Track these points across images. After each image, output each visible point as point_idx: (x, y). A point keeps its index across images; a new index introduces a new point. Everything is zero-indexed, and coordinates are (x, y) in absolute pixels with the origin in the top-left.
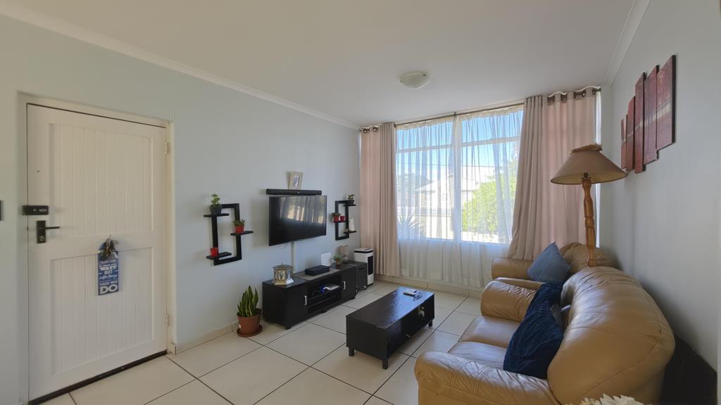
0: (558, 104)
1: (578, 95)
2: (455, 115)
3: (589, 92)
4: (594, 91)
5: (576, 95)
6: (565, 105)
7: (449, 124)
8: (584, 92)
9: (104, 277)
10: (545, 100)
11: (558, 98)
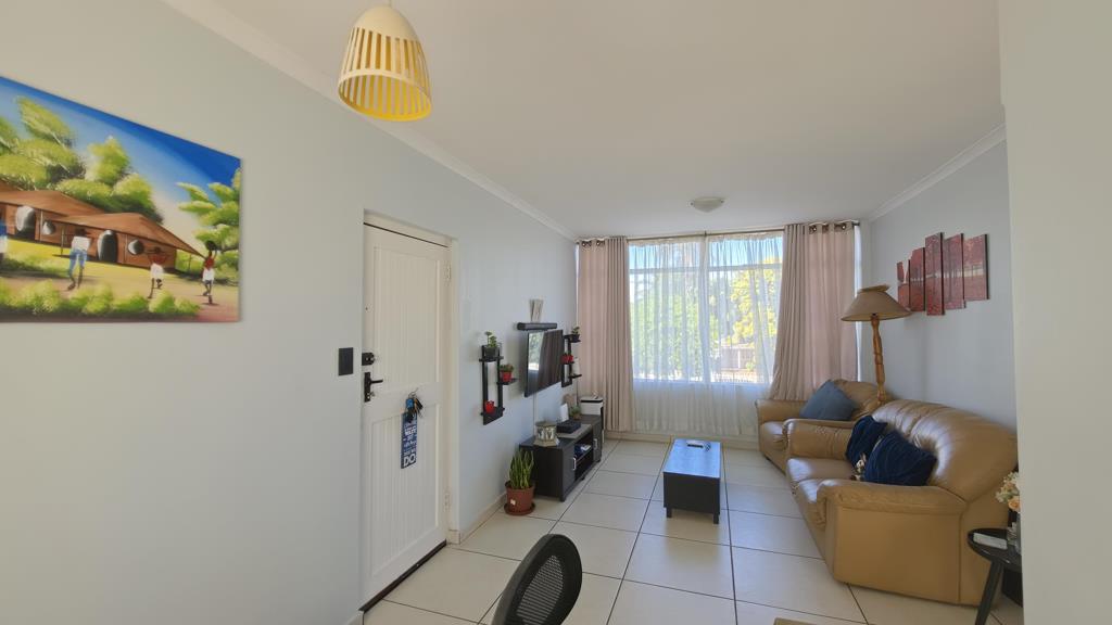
0: (820, 234)
1: (840, 226)
2: (706, 235)
3: (849, 225)
4: (854, 224)
5: (836, 226)
6: (825, 235)
7: (696, 244)
8: (844, 224)
9: (407, 444)
10: (807, 229)
11: (819, 228)
